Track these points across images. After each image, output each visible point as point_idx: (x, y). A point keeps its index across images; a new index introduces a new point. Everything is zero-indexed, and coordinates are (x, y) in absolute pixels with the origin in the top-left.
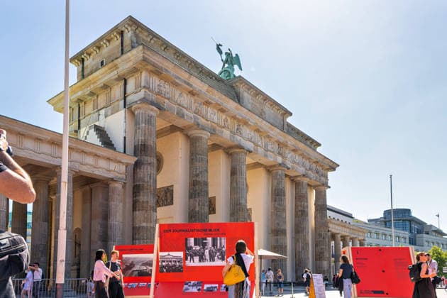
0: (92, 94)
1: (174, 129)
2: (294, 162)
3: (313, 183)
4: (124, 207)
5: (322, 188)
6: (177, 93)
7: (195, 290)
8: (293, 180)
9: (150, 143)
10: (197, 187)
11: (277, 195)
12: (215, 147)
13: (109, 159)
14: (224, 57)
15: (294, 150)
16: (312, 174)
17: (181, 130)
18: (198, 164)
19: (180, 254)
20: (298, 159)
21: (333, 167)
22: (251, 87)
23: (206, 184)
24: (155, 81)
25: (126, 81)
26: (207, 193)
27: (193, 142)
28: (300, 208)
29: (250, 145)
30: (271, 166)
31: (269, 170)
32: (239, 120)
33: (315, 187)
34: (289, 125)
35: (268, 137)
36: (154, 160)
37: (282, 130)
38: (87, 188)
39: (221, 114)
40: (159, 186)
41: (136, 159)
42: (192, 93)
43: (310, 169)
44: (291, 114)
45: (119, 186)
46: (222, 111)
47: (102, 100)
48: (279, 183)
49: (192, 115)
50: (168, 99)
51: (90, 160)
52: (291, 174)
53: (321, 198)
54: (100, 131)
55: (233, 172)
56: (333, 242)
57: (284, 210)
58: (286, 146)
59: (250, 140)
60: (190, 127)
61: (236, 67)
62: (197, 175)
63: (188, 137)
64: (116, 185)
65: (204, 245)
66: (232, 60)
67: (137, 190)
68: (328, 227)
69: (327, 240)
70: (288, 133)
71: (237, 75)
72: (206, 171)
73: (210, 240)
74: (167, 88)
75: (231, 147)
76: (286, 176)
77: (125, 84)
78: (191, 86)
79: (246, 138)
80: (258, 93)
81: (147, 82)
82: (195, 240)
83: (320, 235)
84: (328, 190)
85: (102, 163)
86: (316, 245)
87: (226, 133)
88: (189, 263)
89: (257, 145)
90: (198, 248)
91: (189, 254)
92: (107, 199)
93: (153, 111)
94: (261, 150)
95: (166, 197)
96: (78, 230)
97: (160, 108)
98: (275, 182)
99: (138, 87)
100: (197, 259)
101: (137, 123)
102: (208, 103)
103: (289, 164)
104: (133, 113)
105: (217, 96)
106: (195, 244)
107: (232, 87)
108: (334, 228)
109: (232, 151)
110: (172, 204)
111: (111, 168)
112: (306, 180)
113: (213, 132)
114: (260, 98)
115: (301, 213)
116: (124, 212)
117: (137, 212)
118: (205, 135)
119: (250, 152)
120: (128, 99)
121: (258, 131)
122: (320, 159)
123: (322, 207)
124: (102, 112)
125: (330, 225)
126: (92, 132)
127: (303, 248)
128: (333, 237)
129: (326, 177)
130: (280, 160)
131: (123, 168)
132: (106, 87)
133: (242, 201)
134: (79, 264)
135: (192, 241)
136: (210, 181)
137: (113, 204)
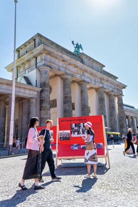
0: (23, 64)
1: (56, 75)
2: (107, 86)
3: (116, 94)
4: (36, 109)
5: (120, 96)
6: (57, 61)
7: (76, 148)
8: (107, 93)
9: (47, 82)
10: (67, 99)
11: (101, 100)
12: (74, 82)
13: (30, 89)
14: (75, 46)
15: (107, 81)
16: (115, 91)
17: (59, 76)
18: (67, 89)
19: (69, 131)
20: (109, 84)
21: (124, 87)
22: (87, 57)
23: (71, 98)
24: (49, 57)
25: (36, 58)
26: (71, 101)
27: (64, 80)
28: (112, 106)
29: (88, 80)
30: (98, 88)
31: (97, 90)
32: (83, 70)
33: (117, 96)
34: (104, 71)
35: (96, 76)
36: (48, 89)
37: (101, 73)
38: (21, 102)
39: (76, 68)
40: (51, 99)
41: (41, 89)
42: (63, 61)
43: (115, 88)
44: (104, 66)
45: (34, 100)
46: (76, 67)
47: (27, 66)
48: (102, 95)
49: (63, 69)
50: (54, 64)
51: (22, 90)
52: (106, 91)
53: (120, 100)
54: (26, 78)
55: (82, 92)
56: (127, 120)
57: (105, 107)
58: (103, 79)
59: (88, 78)
60: (63, 75)
61: (80, 49)
62: (67, 94)
63: (62, 78)
64: (33, 100)
65: (79, 127)
66: (78, 47)
67: (41, 102)
68: (124, 113)
69: (124, 119)
70: (104, 74)
71: (81, 52)
72: (71, 92)
73: (82, 124)
74: (53, 60)
75: (80, 81)
76: (105, 92)
77: (36, 59)
78: (63, 58)
79: (87, 77)
80: (90, 59)
81: (45, 58)
82: (75, 124)
83: (121, 117)
84: (123, 97)
85: (27, 91)
86: (120, 121)
87: (78, 76)
88: (73, 135)
89: (91, 80)
90: (77, 128)
91: (73, 131)
92: (29, 106)
93: (48, 69)
94: (93, 82)
95: (54, 104)
96: (17, 120)
97: (50, 68)
98: (100, 95)
99: (42, 60)
100: (76, 133)
101: (41, 74)
102: (70, 64)
103: (105, 87)
104: (40, 71)
105: (74, 61)
106: (75, 126)
107: (79, 57)
108: (127, 114)
109: (81, 83)
110: (56, 106)
111: (31, 93)
112: (113, 93)
113: (73, 76)
114: (91, 61)
115: (112, 108)
116: (36, 111)
117: (42, 111)
118: (70, 77)
119: (88, 83)
120: (37, 65)
121: (91, 74)
122: (119, 84)
123: (121, 105)
124: (27, 71)
125: (125, 112)
126: (23, 79)
127: (114, 123)
128: (127, 117)
129: (122, 91)
130: (101, 85)
131: (36, 93)
132: (29, 61)
133: (86, 104)
134: (17, 135)
135: (74, 125)
136: (72, 96)
137: (31, 108)
